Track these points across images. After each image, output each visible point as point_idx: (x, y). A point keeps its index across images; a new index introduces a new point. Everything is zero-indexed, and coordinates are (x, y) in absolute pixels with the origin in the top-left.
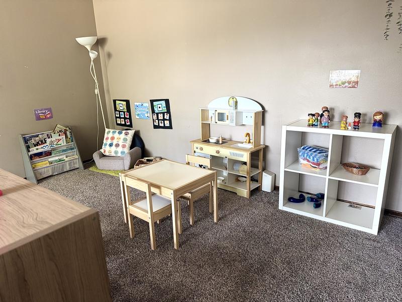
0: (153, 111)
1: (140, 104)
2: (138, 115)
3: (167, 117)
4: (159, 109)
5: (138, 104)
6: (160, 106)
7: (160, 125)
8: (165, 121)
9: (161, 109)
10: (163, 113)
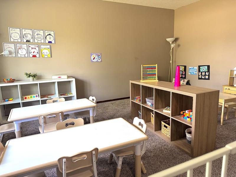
0: (199, 71)
1: (192, 67)
2: (190, 73)
3: (207, 74)
4: (203, 70)
5: (191, 67)
6: (204, 68)
7: (203, 78)
8: (206, 76)
9: (204, 70)
10: (205, 72)
